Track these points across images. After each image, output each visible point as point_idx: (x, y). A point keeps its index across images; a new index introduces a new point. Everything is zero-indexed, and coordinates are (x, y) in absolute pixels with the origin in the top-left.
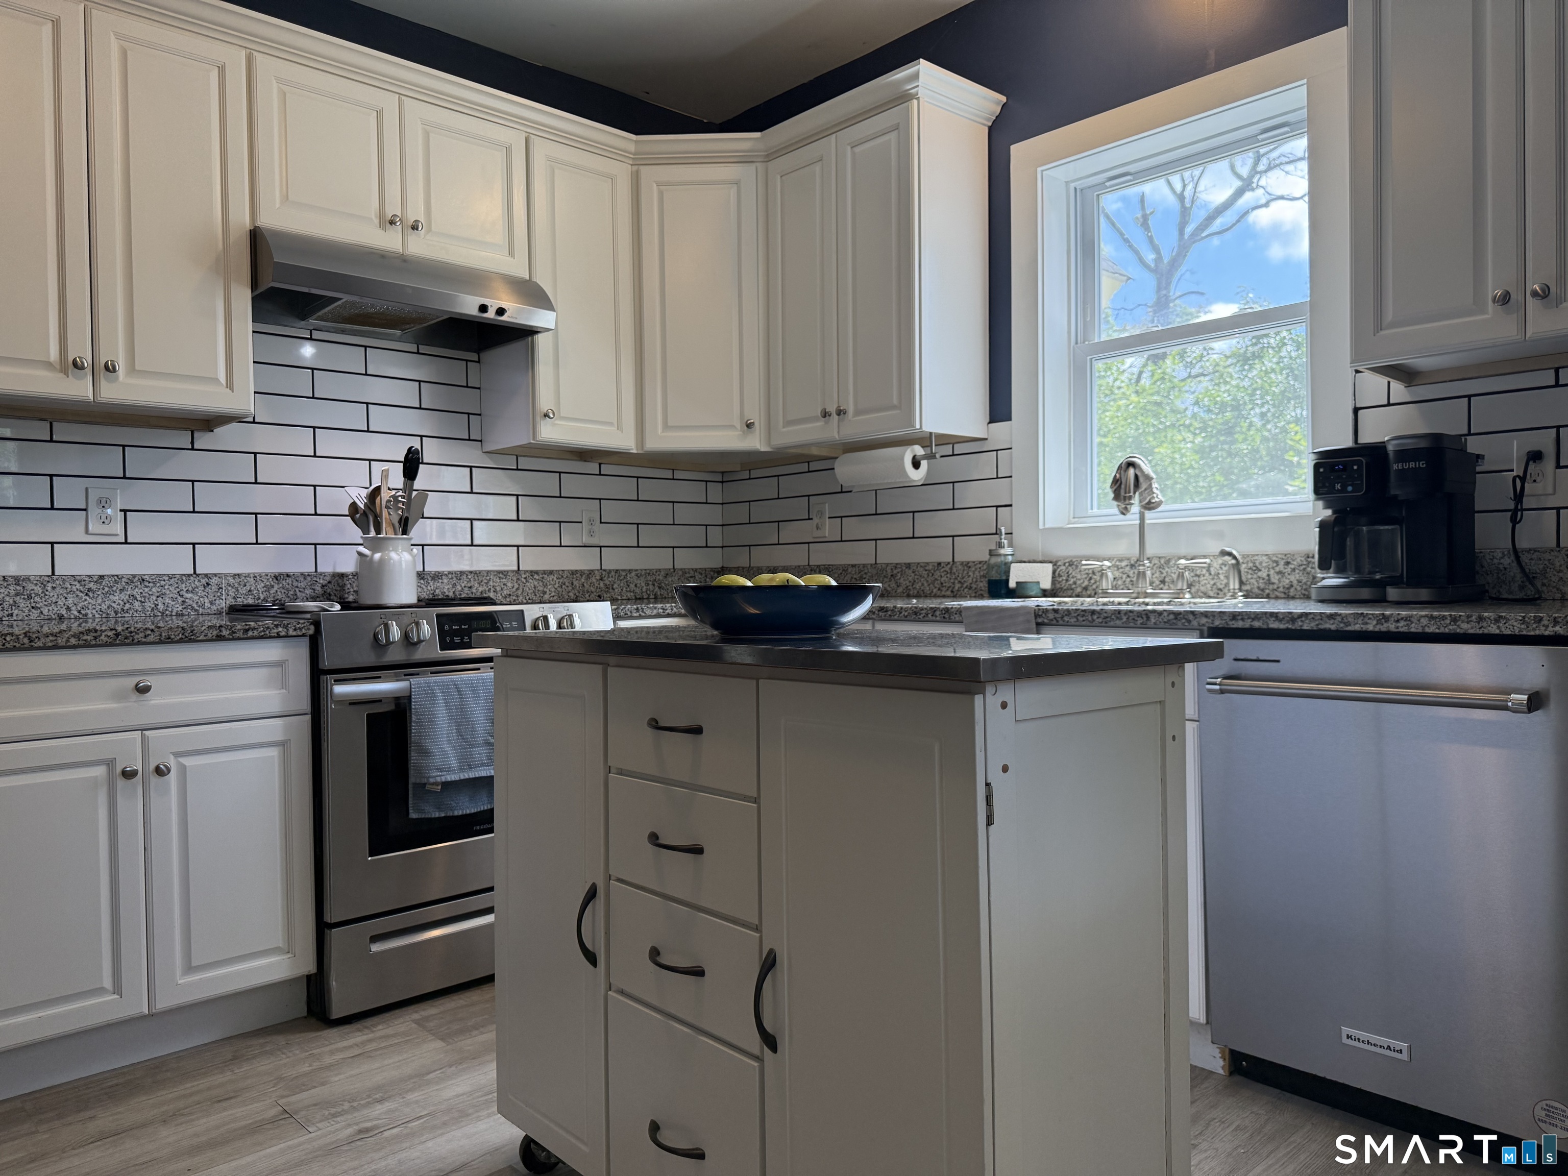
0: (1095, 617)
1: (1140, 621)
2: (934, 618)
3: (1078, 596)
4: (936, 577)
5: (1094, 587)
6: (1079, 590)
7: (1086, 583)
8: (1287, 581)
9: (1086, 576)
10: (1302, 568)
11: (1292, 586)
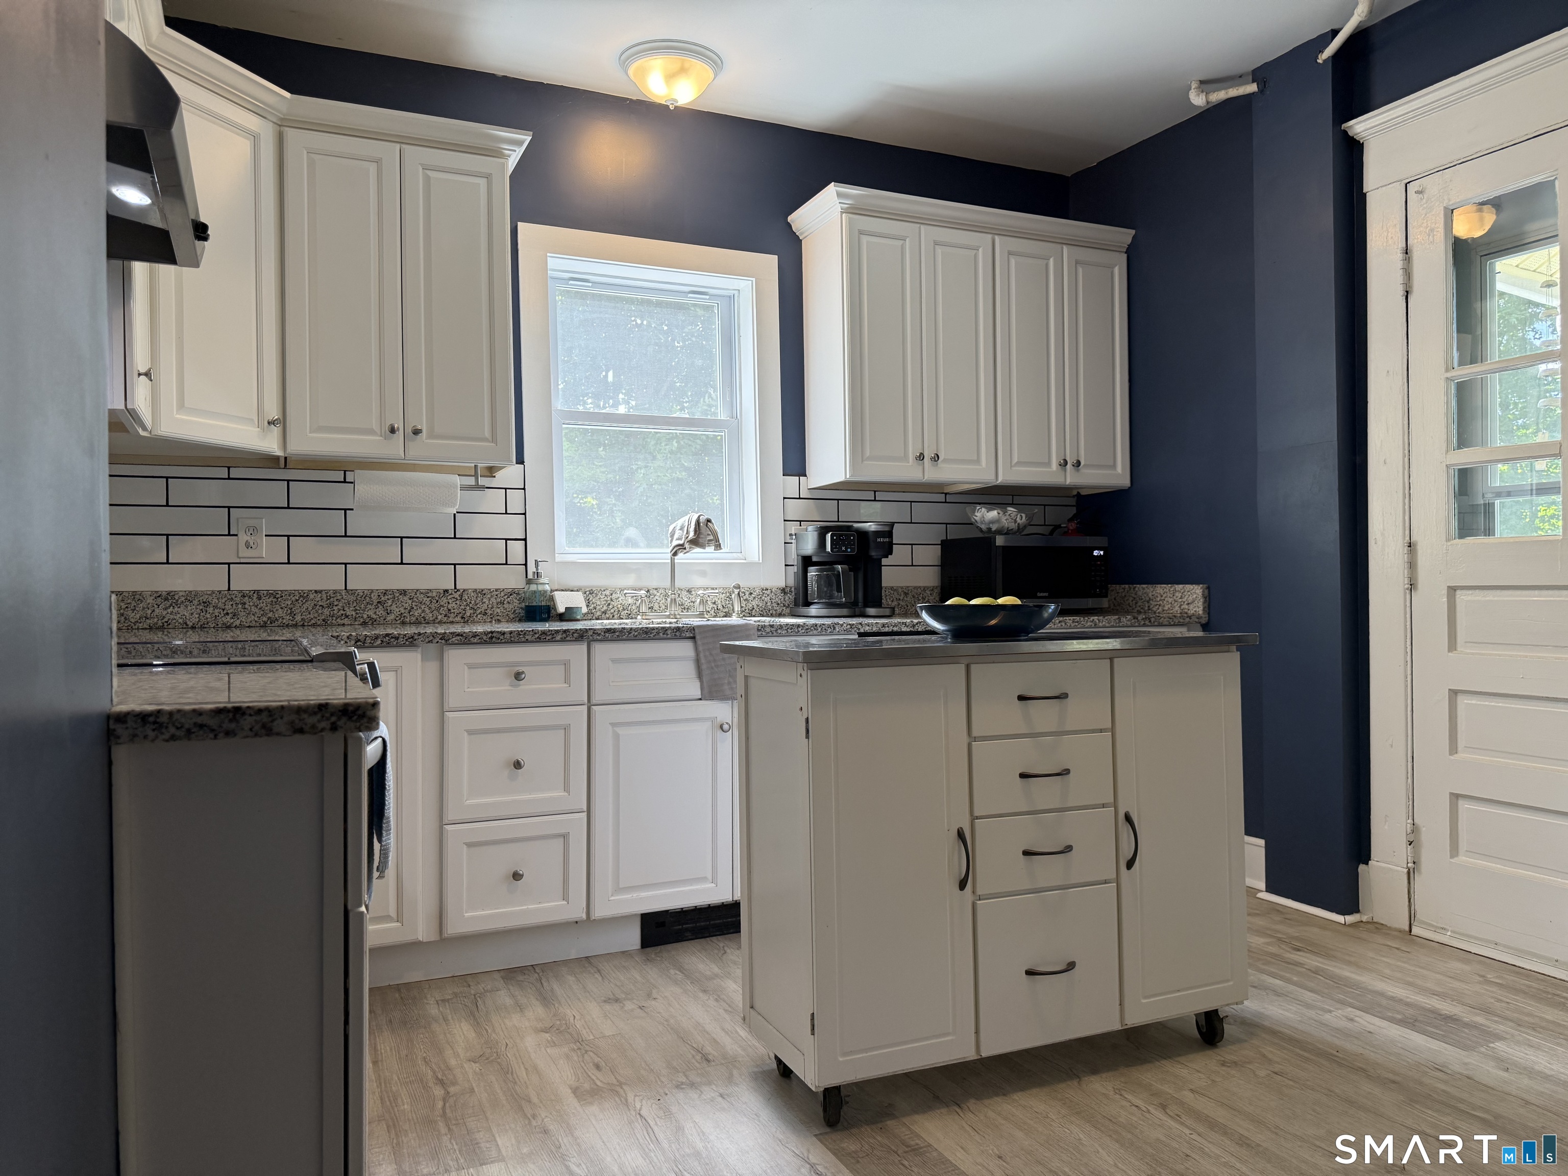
0: (800, 629)
1: (829, 630)
2: (665, 636)
3: (597, 619)
4: (442, 603)
5: (612, 611)
6: (599, 613)
7: (605, 608)
8: (751, 605)
9: (605, 602)
10: (759, 597)
11: (754, 608)
